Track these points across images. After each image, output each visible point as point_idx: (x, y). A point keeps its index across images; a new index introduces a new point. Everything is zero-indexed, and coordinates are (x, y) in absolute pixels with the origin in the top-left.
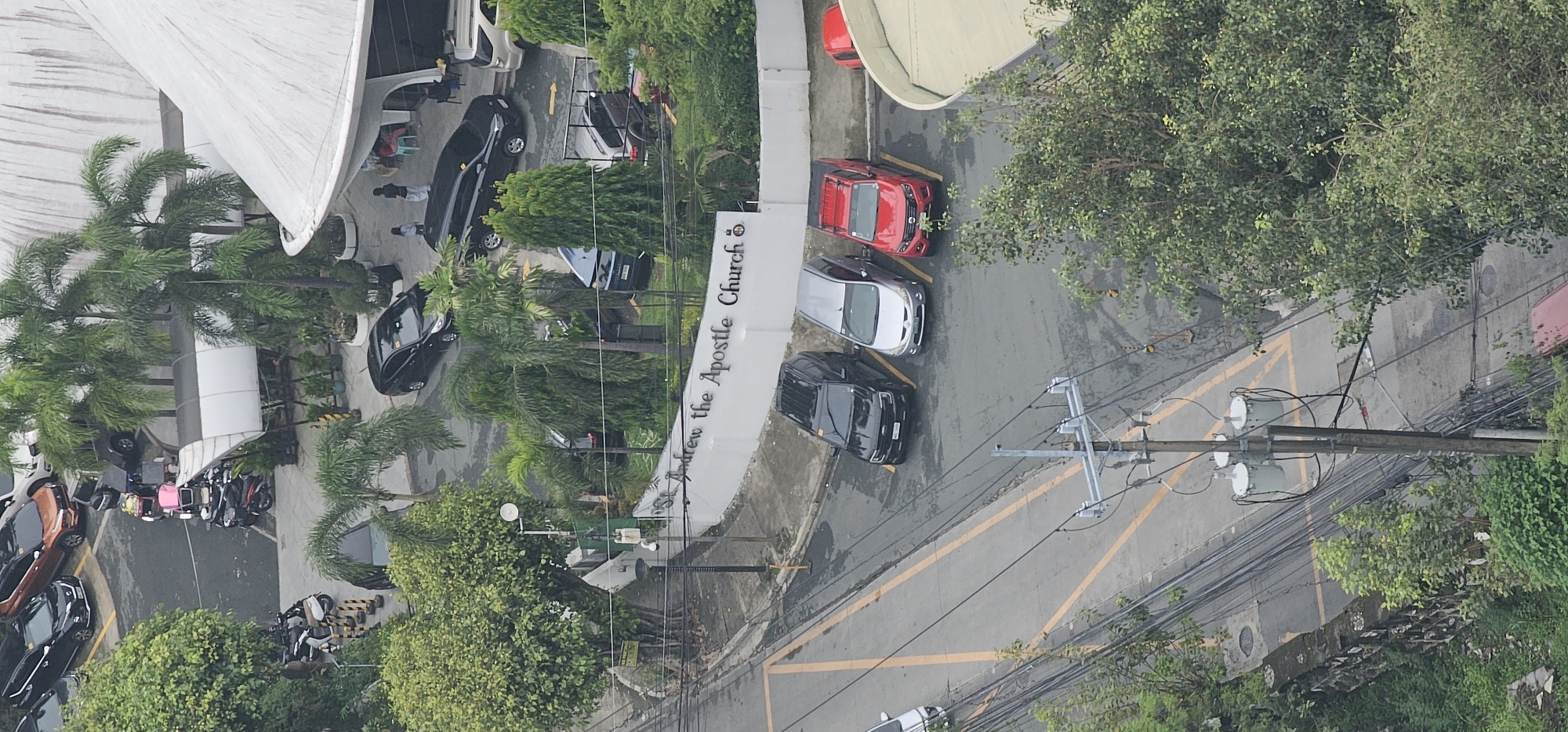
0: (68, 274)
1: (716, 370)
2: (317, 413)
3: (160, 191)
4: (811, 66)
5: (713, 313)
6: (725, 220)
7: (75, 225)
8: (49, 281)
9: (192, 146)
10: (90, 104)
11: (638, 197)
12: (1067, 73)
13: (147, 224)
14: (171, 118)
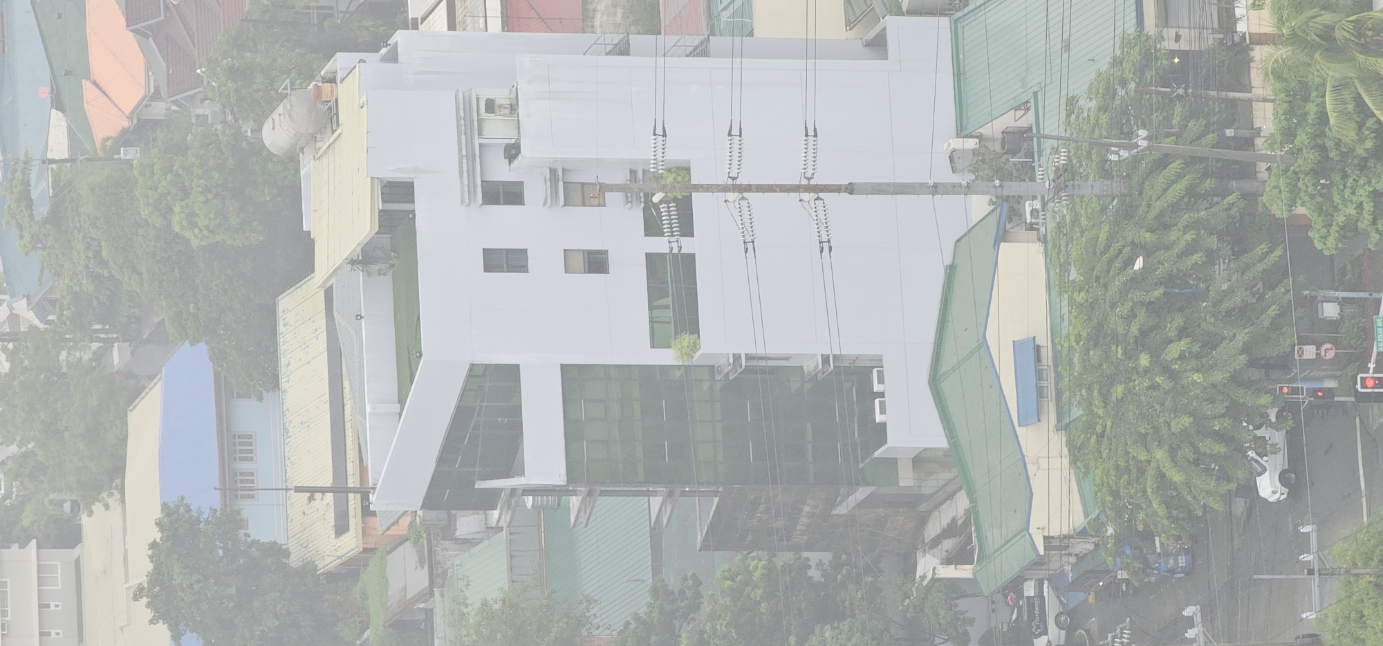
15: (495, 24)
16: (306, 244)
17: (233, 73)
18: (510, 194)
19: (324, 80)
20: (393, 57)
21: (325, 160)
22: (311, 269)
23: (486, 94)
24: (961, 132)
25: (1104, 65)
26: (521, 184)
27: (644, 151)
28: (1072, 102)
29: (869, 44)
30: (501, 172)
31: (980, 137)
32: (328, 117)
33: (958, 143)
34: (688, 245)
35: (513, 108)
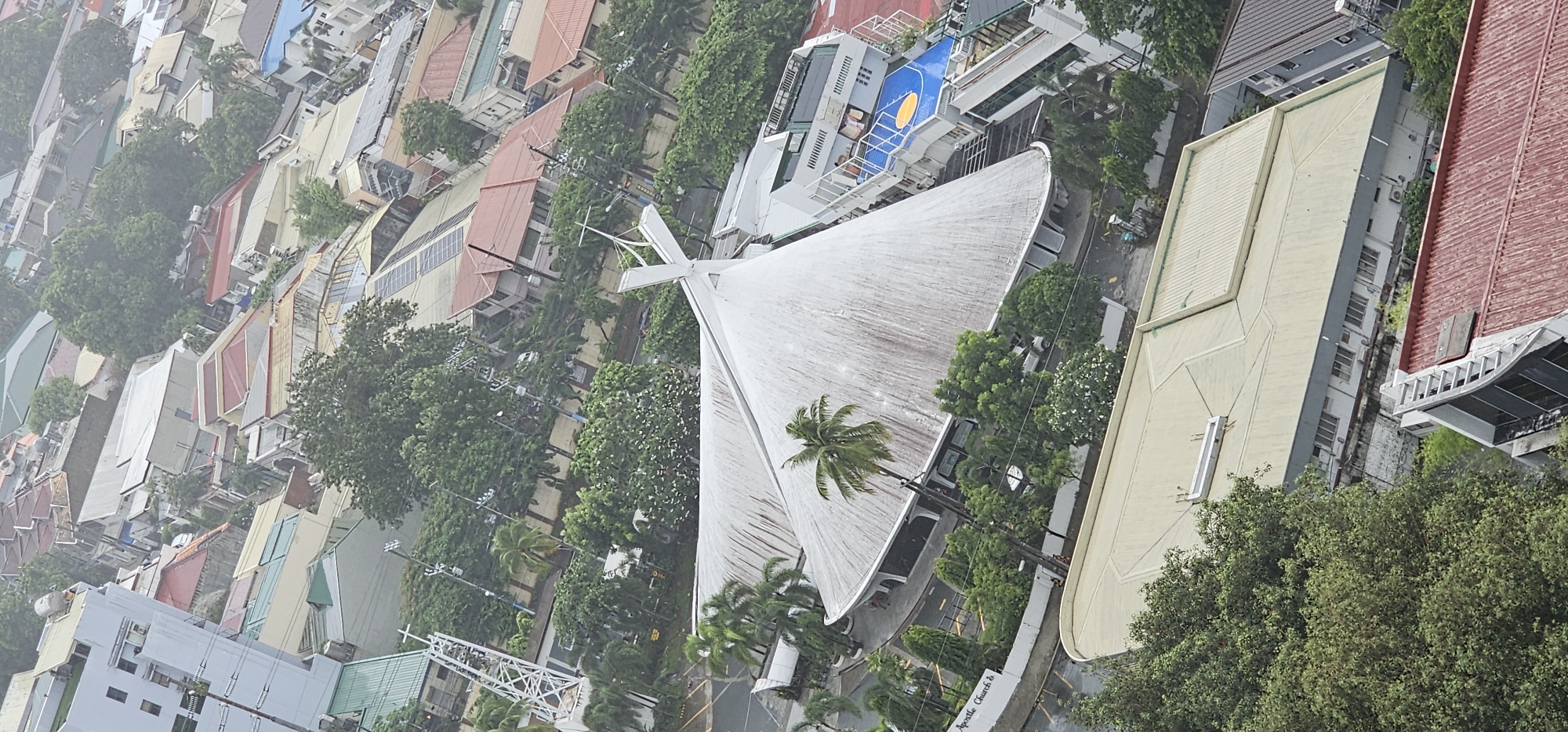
0: (742, 600)
1: (964, 725)
2: (812, 686)
3: (788, 583)
4: (1041, 629)
5: (970, 705)
6: (988, 672)
7: (752, 584)
8: (735, 601)
9: (806, 570)
10: (776, 542)
11: (960, 652)
12: (1133, 667)
13: (778, 594)
14: (801, 559)
15: (152, 595)
16: (35, 657)
17: (33, 573)
18: (130, 668)
19: (71, 591)
20: (103, 592)
21: (57, 624)
22: (33, 668)
23: (136, 622)
24: (329, 713)
25: (398, 708)
26: (136, 665)
27: (194, 672)
28: (379, 718)
29: (304, 662)
30: (130, 657)
31: (336, 718)
32: (65, 607)
33: (325, 717)
34: (196, 717)
35: (145, 632)
